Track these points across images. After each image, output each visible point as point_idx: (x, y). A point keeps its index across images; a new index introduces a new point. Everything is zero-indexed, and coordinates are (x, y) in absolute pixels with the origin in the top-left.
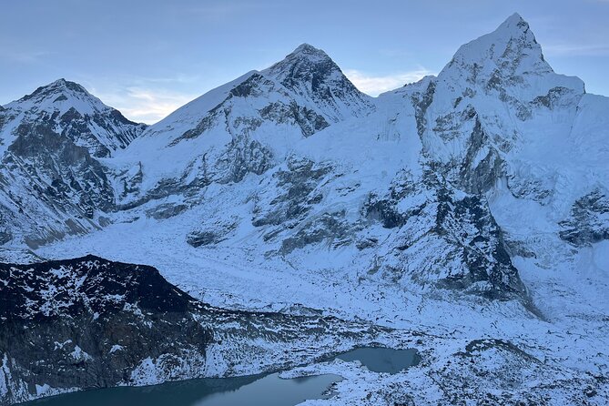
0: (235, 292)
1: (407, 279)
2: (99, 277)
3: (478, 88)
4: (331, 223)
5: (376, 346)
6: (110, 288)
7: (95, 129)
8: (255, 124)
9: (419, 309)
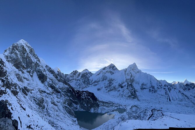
0: (102, 98)
1: (124, 96)
2: (88, 94)
3: (131, 70)
4: (114, 87)
5: (120, 108)
6: (89, 96)
7: (88, 74)
8: (105, 73)
9: (125, 101)
